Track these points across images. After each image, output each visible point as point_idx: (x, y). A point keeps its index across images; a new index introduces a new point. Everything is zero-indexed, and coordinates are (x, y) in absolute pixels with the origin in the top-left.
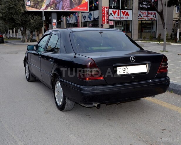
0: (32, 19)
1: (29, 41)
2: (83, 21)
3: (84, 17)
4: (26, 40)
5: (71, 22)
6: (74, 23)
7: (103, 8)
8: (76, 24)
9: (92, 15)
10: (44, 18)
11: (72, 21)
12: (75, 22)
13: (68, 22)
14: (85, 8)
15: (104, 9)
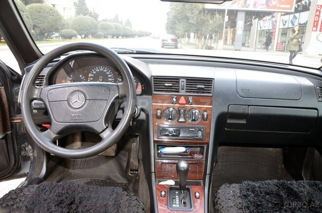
0: (211, 20)
1: (204, 48)
2: (282, 26)
3: (284, 22)
4: (200, 46)
5: (264, 29)
6: (269, 30)
7: (319, 7)
8: (271, 31)
9: (296, 19)
10: (226, 18)
11: (266, 27)
12: (271, 28)
13: (261, 28)
14: (288, 6)
15: (319, 9)
